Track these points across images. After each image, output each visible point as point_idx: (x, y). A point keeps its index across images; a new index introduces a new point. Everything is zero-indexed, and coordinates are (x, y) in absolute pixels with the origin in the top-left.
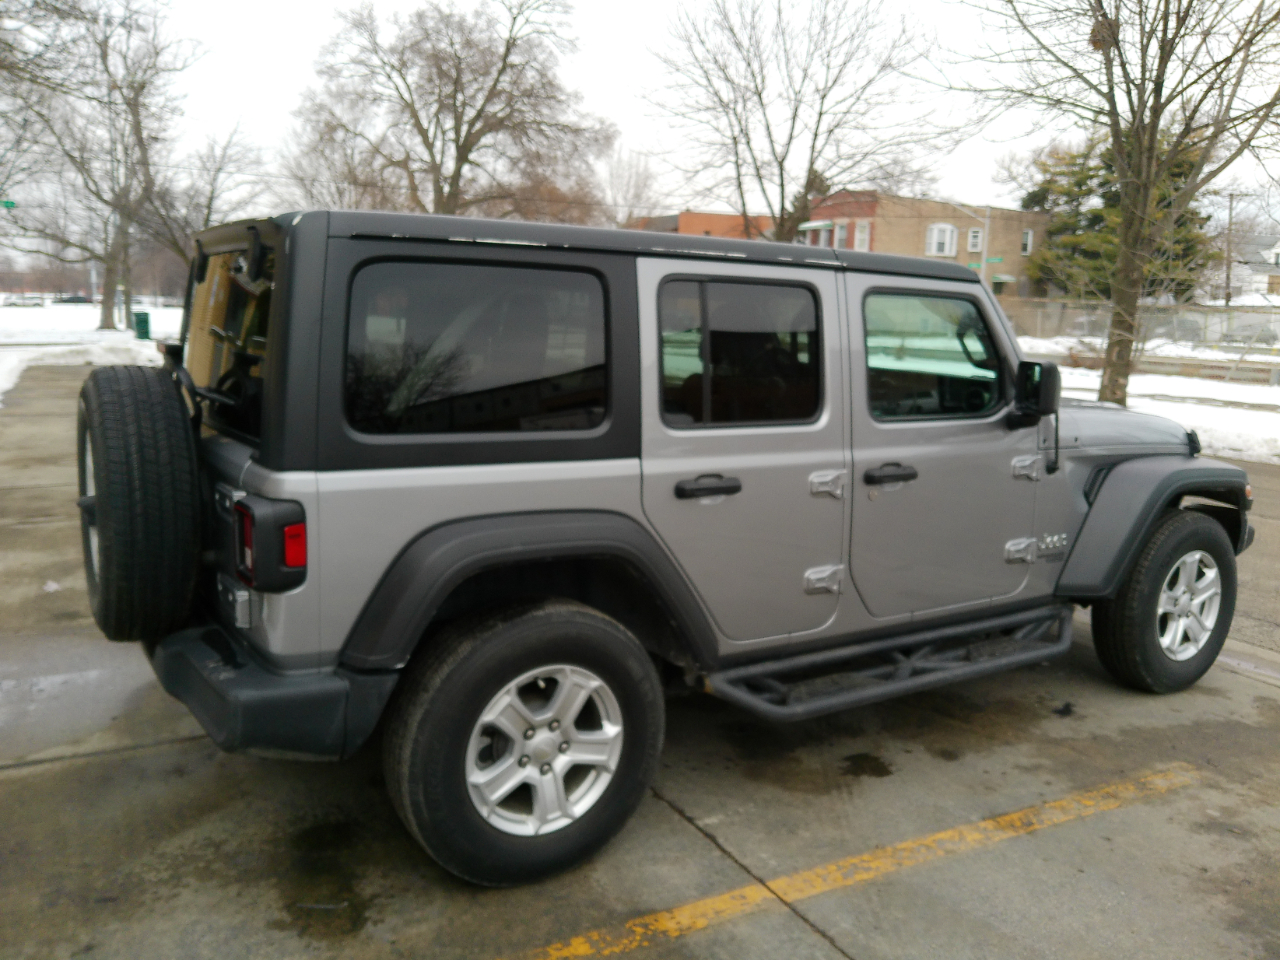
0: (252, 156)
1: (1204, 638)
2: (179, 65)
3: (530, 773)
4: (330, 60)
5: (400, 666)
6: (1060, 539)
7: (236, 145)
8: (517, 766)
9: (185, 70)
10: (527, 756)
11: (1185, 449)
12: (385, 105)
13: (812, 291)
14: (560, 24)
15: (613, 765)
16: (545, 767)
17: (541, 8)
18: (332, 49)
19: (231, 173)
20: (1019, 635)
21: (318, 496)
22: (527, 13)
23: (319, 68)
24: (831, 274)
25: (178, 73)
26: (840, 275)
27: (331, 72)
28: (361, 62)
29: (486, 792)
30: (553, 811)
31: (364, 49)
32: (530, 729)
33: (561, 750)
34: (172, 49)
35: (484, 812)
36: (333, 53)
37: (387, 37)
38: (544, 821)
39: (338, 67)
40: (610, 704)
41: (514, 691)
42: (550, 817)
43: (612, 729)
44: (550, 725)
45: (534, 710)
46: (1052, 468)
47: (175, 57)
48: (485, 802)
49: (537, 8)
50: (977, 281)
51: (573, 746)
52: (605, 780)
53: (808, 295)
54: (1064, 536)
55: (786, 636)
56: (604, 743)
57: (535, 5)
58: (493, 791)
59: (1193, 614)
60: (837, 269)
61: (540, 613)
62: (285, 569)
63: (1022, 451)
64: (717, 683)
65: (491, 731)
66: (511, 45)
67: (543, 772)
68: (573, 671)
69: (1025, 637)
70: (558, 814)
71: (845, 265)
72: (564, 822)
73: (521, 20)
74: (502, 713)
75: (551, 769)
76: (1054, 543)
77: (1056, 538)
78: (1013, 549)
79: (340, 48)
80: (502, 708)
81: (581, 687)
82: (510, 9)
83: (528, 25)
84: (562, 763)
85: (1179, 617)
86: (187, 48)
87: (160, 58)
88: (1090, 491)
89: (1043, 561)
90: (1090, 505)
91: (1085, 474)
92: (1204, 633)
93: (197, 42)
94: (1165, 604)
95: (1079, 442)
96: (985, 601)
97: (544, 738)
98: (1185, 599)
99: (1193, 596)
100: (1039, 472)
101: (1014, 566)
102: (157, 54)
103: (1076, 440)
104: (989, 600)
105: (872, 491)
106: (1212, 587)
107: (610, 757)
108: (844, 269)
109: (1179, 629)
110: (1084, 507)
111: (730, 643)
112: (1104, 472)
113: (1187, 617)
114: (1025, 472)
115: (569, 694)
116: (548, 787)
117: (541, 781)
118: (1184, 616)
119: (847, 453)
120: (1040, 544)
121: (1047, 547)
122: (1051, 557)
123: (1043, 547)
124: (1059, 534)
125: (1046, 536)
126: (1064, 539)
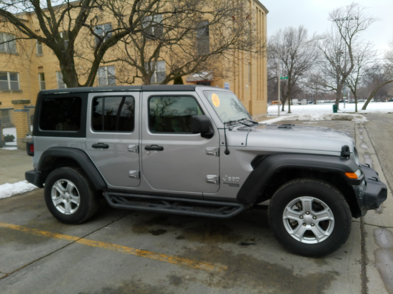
1: (323, 238)
2: (364, 28)
3: (64, 201)
5: (38, 172)
6: (236, 179)
8: (61, 198)
9: (366, 29)
10: (64, 197)
13: (133, 98)
15: (79, 205)
16: (67, 201)
24: (139, 93)
26: (141, 93)
32: (64, 192)
33: (70, 198)
34: (362, 24)
40: (78, 192)
41: (59, 182)
43: (79, 197)
44: (67, 192)
45: (64, 188)
46: (226, 152)
47: (363, 26)
48: (55, 203)
50: (194, 90)
51: (72, 198)
56: (77, 199)
58: (57, 202)
59: (314, 224)
60: (140, 91)
61: (62, 168)
62: (30, 152)
63: (210, 145)
64: (106, 194)
65: (56, 190)
68: (69, 182)
76: (232, 180)
77: (233, 178)
78: (208, 178)
81: (71, 186)
84: (70, 201)
85: (305, 224)
86: (367, 22)
87: (359, 27)
88: (254, 163)
89: (227, 185)
90: (254, 169)
91: (252, 157)
92: (322, 236)
93: (370, 19)
94: (288, 215)
95: (244, 145)
96: (200, 193)
97: (67, 195)
98: (308, 217)
99: (315, 217)
100: (218, 153)
101: (209, 184)
102: (358, 26)
103: (242, 144)
104: (201, 193)
105: (148, 152)
106: (328, 216)
107: (78, 203)
108: (142, 91)
109: (302, 229)
110: (251, 169)
111: (110, 185)
112: (264, 157)
113: (312, 226)
114: (211, 153)
115: (69, 186)
116: (67, 205)
117: (66, 203)
118: (308, 224)
119: (140, 141)
120: (224, 179)
121: (227, 180)
122: (232, 185)
123: (225, 180)
124: (235, 177)
125: (226, 176)
126: (238, 179)
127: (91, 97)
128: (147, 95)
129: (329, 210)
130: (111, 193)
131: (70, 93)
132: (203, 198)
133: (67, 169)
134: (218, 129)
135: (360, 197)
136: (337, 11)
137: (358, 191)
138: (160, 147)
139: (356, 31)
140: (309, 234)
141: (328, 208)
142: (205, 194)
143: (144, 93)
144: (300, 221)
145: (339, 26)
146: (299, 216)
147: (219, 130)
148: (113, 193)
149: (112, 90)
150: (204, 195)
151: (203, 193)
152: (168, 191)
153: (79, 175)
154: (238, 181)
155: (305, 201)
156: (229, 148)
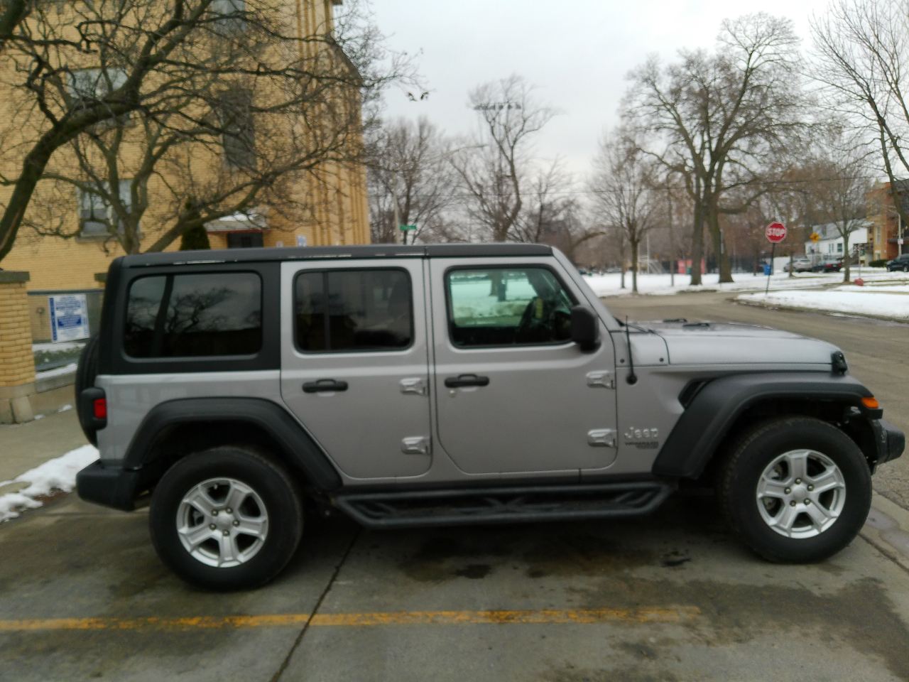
0: (565, 180)
1: (827, 525)
2: (536, 127)
3: (216, 534)
4: (629, 107)
5: (136, 468)
6: (651, 432)
7: (555, 174)
8: (208, 529)
9: (540, 130)
10: (215, 525)
11: (829, 368)
12: (664, 133)
13: (404, 272)
14: (787, 52)
15: (264, 538)
16: (226, 532)
17: (771, 44)
18: (630, 97)
19: (552, 193)
20: (618, 500)
22: (761, 49)
23: (622, 113)
24: (419, 261)
25: (536, 132)
26: (426, 261)
27: (631, 114)
28: (650, 105)
29: (189, 538)
30: (228, 556)
31: (651, 96)
32: (216, 512)
33: (234, 525)
34: (532, 118)
35: (188, 548)
36: (630, 102)
37: (665, 84)
38: (224, 561)
39: (634, 111)
40: (261, 504)
41: (201, 489)
42: (227, 559)
43: (263, 518)
44: (227, 509)
45: (216, 501)
46: (632, 379)
47: (534, 122)
48: (189, 543)
49: (769, 44)
50: (552, 255)
51: (241, 524)
52: (260, 546)
53: (404, 274)
54: (655, 430)
55: (393, 478)
56: (258, 524)
57: (767, 42)
58: (193, 539)
59: (810, 501)
60: (423, 258)
61: (213, 450)
62: (95, 419)
63: (595, 367)
64: (341, 501)
65: (191, 509)
66: (749, 71)
67: (224, 535)
68: (235, 483)
69: (623, 502)
70: (231, 559)
71: (427, 254)
72: (235, 564)
73: (755, 55)
74: (196, 499)
75: (229, 534)
76: (644, 435)
77: (645, 430)
78: (593, 436)
79: (634, 98)
80: (196, 497)
81: (240, 492)
82: (746, 49)
83: (761, 58)
84: (235, 531)
85: (793, 503)
86: (541, 114)
87: (527, 124)
88: (685, 398)
89: (634, 447)
90: (686, 408)
91: (680, 385)
92: (827, 519)
93: (547, 110)
94: (766, 490)
95: (666, 361)
96: (574, 471)
97: (224, 516)
98: (798, 488)
99: (810, 487)
100: (614, 382)
101: (597, 448)
102: (525, 121)
103: (662, 360)
104: (577, 470)
105: (452, 391)
106: (835, 481)
107: (262, 533)
108: (429, 257)
109: (791, 512)
110: (679, 409)
111: (349, 479)
112: (703, 384)
113: (806, 504)
114: (600, 382)
115: (233, 495)
116: (227, 543)
117: (223, 539)
118: (800, 502)
119: (431, 368)
120: (626, 434)
121: (635, 436)
122: (642, 445)
123: (630, 437)
124: (650, 428)
125: (632, 428)
126: (655, 432)
127: (288, 271)
128: (440, 265)
129: (836, 470)
130: (352, 497)
131: (227, 263)
132: (580, 480)
133: (227, 452)
134: (610, 332)
135: (882, 439)
136: (485, 88)
137: (880, 428)
138: (481, 377)
139: (521, 133)
140: (803, 520)
141: (835, 466)
142: (585, 471)
143: (433, 261)
144: (786, 499)
145: (489, 120)
146: (783, 490)
147: (613, 334)
148: (360, 497)
149: (350, 256)
150: (583, 473)
151: (582, 470)
152: (497, 473)
153: (265, 462)
154: (655, 436)
155: (796, 459)
156: (637, 371)
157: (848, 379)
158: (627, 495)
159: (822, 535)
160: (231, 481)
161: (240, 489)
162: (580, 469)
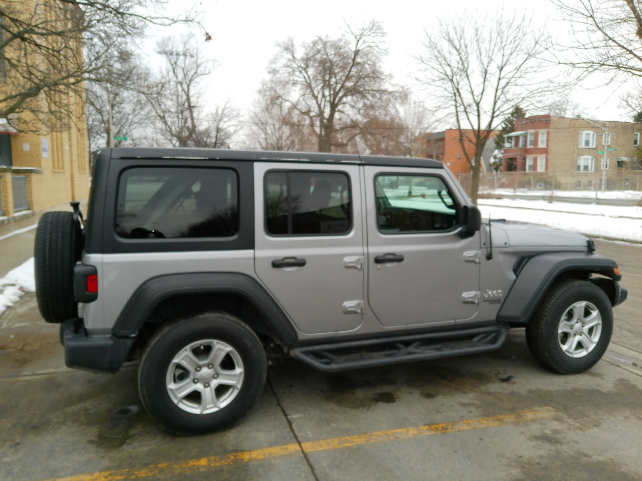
0: (235, 113)
1: (592, 347)
2: (207, 72)
3: (199, 387)
4: (274, 66)
5: (133, 335)
6: (498, 293)
7: (227, 108)
8: (192, 383)
9: (210, 74)
10: (197, 379)
11: (586, 249)
12: (299, 87)
13: (346, 175)
14: (381, 42)
15: (239, 386)
16: (207, 384)
17: (371, 35)
18: (275, 60)
19: (225, 122)
20: (475, 339)
21: (102, 264)
22: (364, 38)
23: (269, 70)
24: (356, 167)
25: (207, 76)
26: (361, 167)
27: (274, 72)
28: (288, 66)
29: (176, 393)
30: (210, 404)
31: (289, 60)
32: (198, 368)
33: (214, 378)
34: (204, 65)
35: (175, 401)
36: (275, 63)
37: (300, 53)
38: (206, 409)
39: (277, 69)
40: (237, 358)
41: (188, 350)
42: (208, 407)
43: (239, 370)
44: (209, 366)
45: (200, 360)
46: (489, 257)
47: (205, 68)
48: (176, 397)
49: (369, 35)
50: (442, 168)
51: (220, 376)
52: (236, 393)
53: (345, 176)
54: (500, 291)
55: (334, 332)
56: (234, 376)
57: (368, 34)
58: (180, 393)
59: (583, 333)
60: (359, 165)
61: (201, 316)
62: (87, 293)
63: (469, 248)
64: (297, 353)
65: (179, 366)
66: (357, 53)
67: (205, 387)
68: (217, 343)
69: (479, 340)
70: (212, 406)
71: (363, 163)
72: (215, 410)
73: (361, 42)
74: (183, 359)
75: (209, 385)
76: (494, 295)
77: (495, 292)
78: (466, 296)
79: (278, 60)
80: (184, 357)
81: (222, 350)
82: (356, 37)
83: (364, 44)
84: (215, 383)
85: (575, 335)
86: (210, 64)
87: (199, 69)
88: (516, 269)
89: (487, 303)
90: (516, 276)
91: (513, 261)
92: (592, 344)
93: (215, 61)
94: (563, 328)
95: (508, 245)
96: (451, 322)
97: (205, 371)
98: (578, 326)
99: (584, 324)
100: (479, 259)
101: (468, 305)
102: (198, 67)
103: (506, 244)
104: (454, 321)
105: (379, 266)
106: (596, 320)
107: (238, 382)
108: (363, 165)
109: (574, 341)
110: (513, 276)
111: (303, 335)
112: (526, 260)
113: (581, 335)
114: (472, 259)
115: (216, 353)
116: (208, 393)
117: (204, 391)
118: (578, 334)
119: (365, 248)
120: (484, 294)
121: (489, 296)
122: (492, 301)
123: (486, 296)
124: (497, 290)
125: (488, 290)
126: (500, 293)
127: (260, 170)
128: (372, 171)
129: (598, 314)
130: (305, 349)
131: (210, 160)
132: (455, 327)
133: (212, 318)
135: (619, 293)
136: (169, 39)
138: (399, 256)
139: (196, 75)
140: (580, 345)
142: (459, 321)
143: (366, 168)
144: (571, 333)
145: (172, 63)
146: (570, 327)
148: (311, 348)
149: (308, 160)
150: (457, 323)
151: (457, 321)
154: (500, 295)
155: (579, 307)
157: (596, 255)
158: (481, 336)
159: (589, 354)
160: (215, 341)
161: (222, 348)
162: (455, 320)
